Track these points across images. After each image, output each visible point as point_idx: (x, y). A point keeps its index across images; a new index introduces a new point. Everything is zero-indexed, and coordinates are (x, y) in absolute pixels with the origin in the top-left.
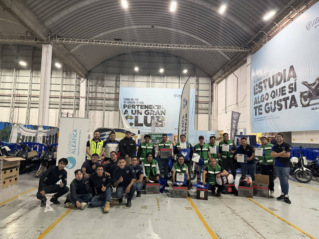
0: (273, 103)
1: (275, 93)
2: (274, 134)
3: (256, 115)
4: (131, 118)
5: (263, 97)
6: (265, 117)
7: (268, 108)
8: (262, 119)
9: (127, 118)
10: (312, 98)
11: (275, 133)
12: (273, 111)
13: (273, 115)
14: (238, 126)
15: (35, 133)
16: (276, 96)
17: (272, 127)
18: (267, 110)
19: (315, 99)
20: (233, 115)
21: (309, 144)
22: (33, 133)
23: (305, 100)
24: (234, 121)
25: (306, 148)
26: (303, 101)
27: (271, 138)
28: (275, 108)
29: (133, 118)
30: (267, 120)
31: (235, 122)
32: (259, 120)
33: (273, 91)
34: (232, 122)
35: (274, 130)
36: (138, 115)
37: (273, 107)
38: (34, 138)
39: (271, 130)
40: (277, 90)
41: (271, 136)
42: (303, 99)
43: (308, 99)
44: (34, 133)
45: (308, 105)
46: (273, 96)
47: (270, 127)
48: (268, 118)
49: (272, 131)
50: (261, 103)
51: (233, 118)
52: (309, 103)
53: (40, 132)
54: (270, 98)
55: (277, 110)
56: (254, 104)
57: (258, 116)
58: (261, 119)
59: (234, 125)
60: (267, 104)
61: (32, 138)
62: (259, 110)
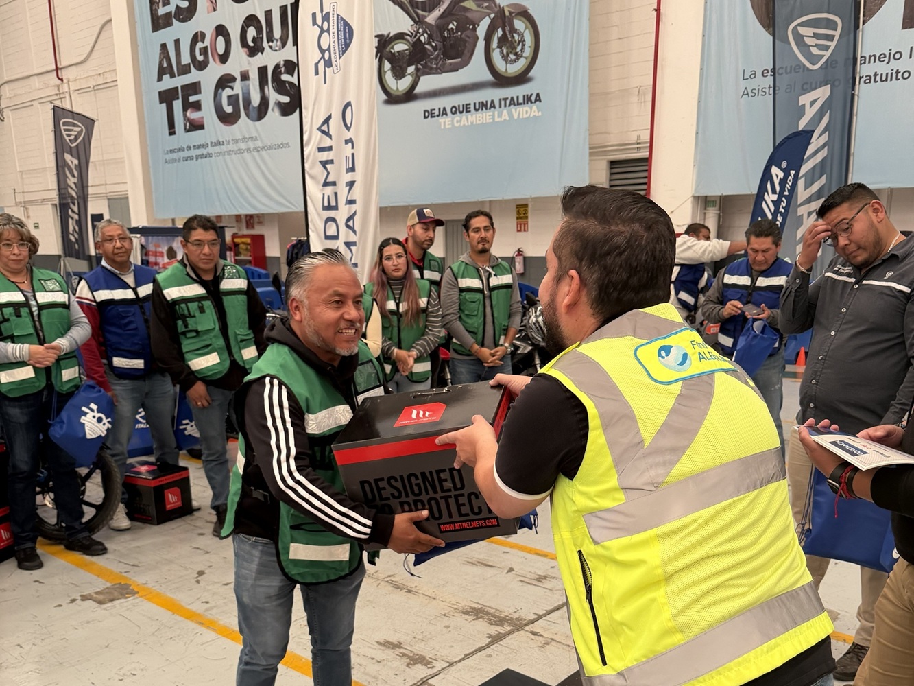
0: (254, 76)
1: (259, 30)
2: (256, 220)
3: (172, 133)
5: (200, 45)
6: (219, 143)
7: (233, 100)
8: (203, 151)
10: (425, 66)
11: (258, 216)
12: (254, 114)
13: (254, 134)
16: (265, 44)
17: (254, 190)
18: (229, 109)
19: (441, 70)
20: (62, 128)
23: (399, 74)
24: (68, 157)
26: (390, 79)
27: (248, 240)
28: (264, 102)
30: (227, 157)
31: (76, 161)
32: (191, 158)
33: (251, 20)
35: (264, 204)
37: (256, 100)
39: (250, 204)
40: (268, 14)
41: (246, 232)
42: (387, 66)
43: (411, 69)
45: (409, 96)
46: (251, 44)
47: (244, 189)
48: (232, 147)
49: (255, 208)
50: (194, 76)
52: (414, 85)
54: (237, 51)
55: (273, 114)
56: (160, 79)
57: (183, 138)
58: (198, 152)
59: (72, 181)
60: (225, 81)
62: (185, 110)
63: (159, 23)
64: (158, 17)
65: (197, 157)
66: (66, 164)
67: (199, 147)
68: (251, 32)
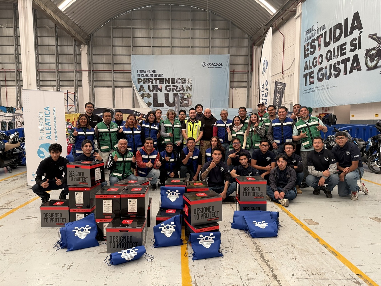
0: (328, 67)
1: (331, 54)
3: (306, 85)
5: (315, 60)
6: (317, 87)
7: (322, 75)
8: (313, 90)
9: (143, 96)
12: (327, 78)
13: (327, 84)
16: (332, 58)
17: (325, 100)
18: (321, 77)
20: (277, 87)
21: (373, 120)
22: (7, 117)
23: (372, 61)
26: (369, 63)
27: (323, 115)
28: (331, 74)
29: (151, 96)
30: (319, 91)
32: (309, 92)
33: (329, 51)
35: (328, 104)
37: (328, 74)
38: (10, 123)
39: (324, 104)
40: (334, 49)
41: (324, 112)
42: (368, 58)
43: (376, 59)
44: (9, 117)
45: (375, 67)
46: (328, 58)
48: (320, 88)
49: (325, 106)
50: (313, 69)
51: (276, 91)
52: (377, 64)
53: (18, 115)
54: (325, 60)
55: (333, 77)
56: (304, 71)
57: (309, 86)
59: (277, 100)
60: (321, 70)
61: (8, 124)
62: (309, 79)
63: (306, 56)
64: (306, 55)
65: (311, 92)
66: (277, 96)
67: (312, 89)
68: (329, 55)
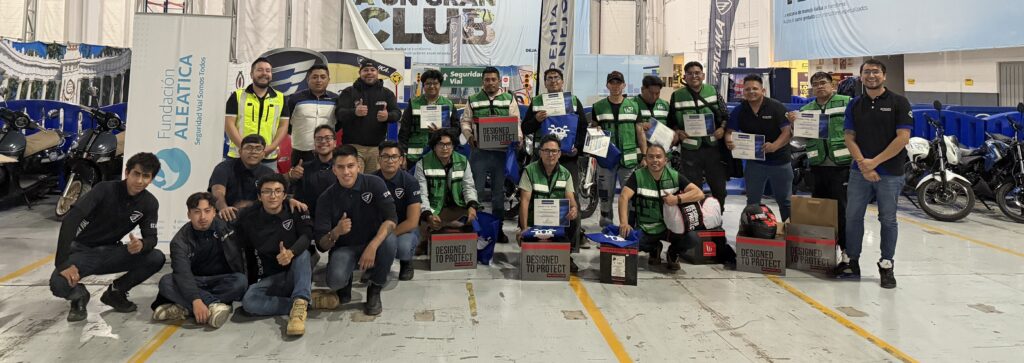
2: (848, 62)
3: (790, 2)
4: (382, 16)
6: (820, 9)
8: (809, 14)
9: (366, 15)
11: (850, 59)
13: (844, 1)
14: (732, 38)
15: (54, 68)
17: (841, 41)
20: (717, 3)
21: (961, 93)
22: (46, 68)
24: (718, 22)
25: (950, 109)
27: (838, 78)
29: (388, 16)
30: (825, 18)
31: (723, 24)
32: (800, 19)
34: (713, 26)
36: (403, 7)
38: (51, 84)
39: (838, 51)
41: (840, 71)
44: (49, 68)
47: (834, 40)
48: (828, 10)
49: (842, 54)
51: (714, 14)
53: (70, 64)
57: (796, 5)
58: (806, 15)
59: (719, 37)
61: (45, 88)
65: (804, 19)
66: (716, 26)
67: (807, 11)
